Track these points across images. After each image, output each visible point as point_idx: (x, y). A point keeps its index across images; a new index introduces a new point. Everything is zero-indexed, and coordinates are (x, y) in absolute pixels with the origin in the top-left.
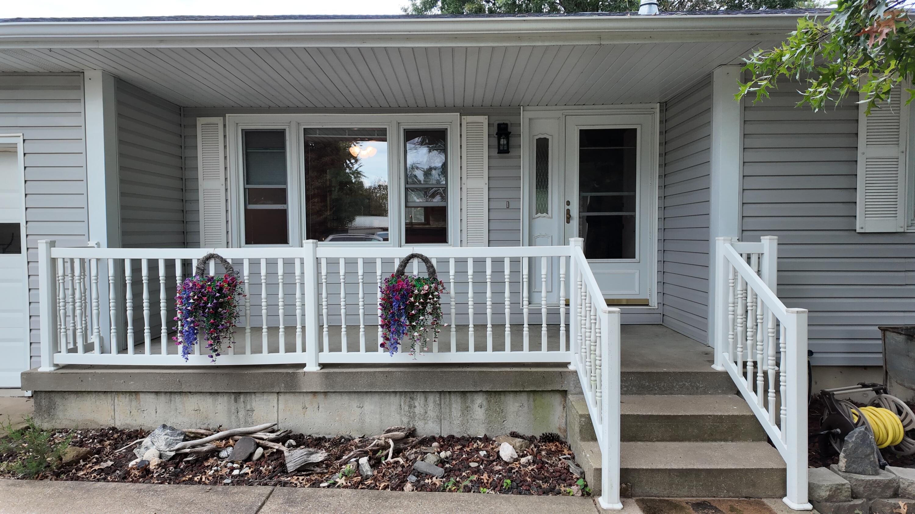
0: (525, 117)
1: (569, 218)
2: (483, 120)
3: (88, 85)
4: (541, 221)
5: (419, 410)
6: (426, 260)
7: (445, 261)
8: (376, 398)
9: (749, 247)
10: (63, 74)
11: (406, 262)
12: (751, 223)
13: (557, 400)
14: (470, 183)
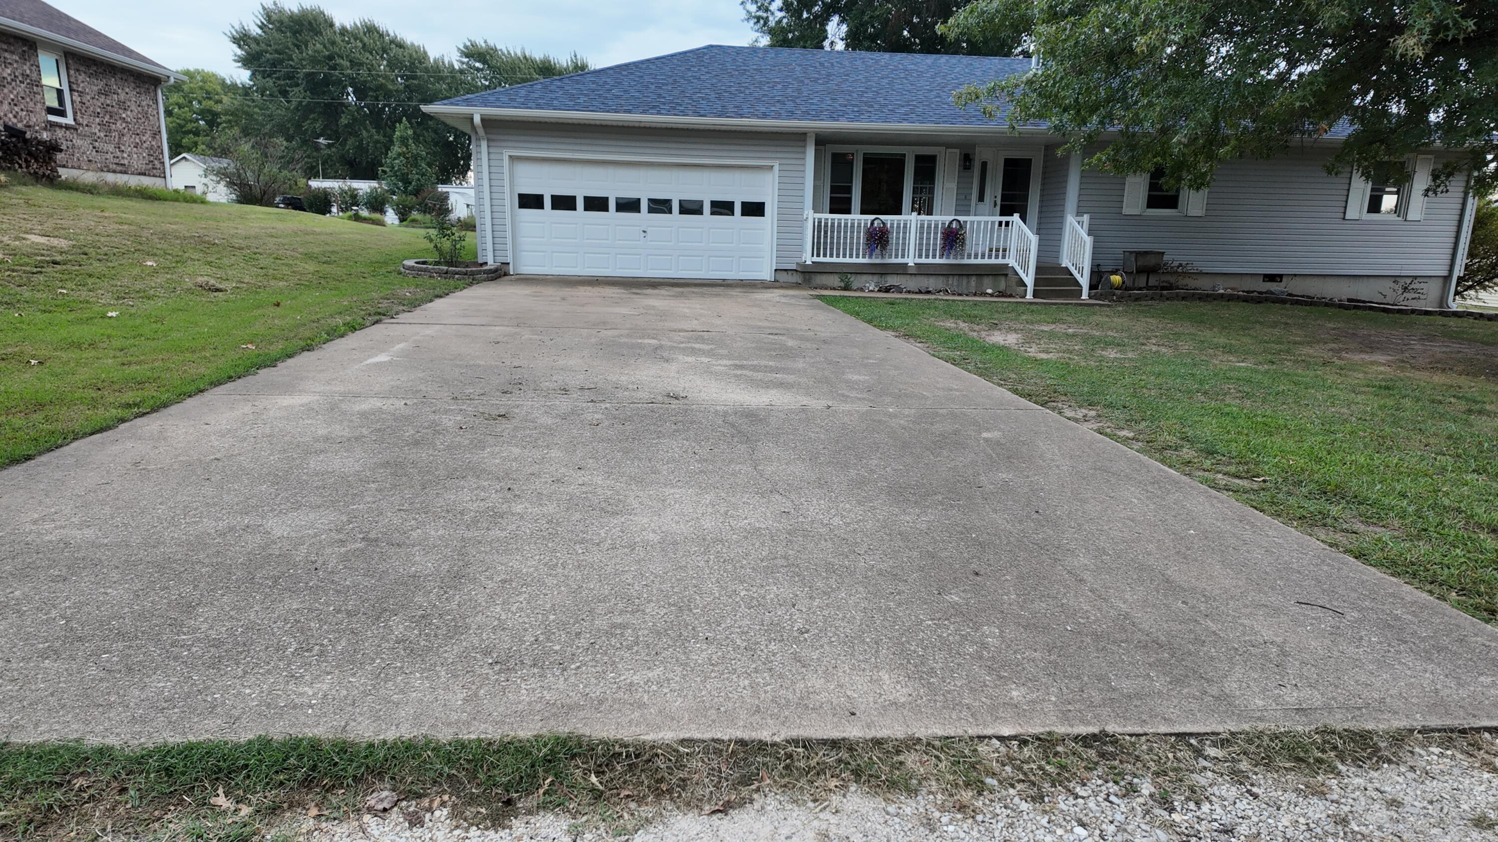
0: (977, 149)
1: (995, 205)
2: (957, 151)
3: (808, 139)
4: (981, 205)
5: (950, 282)
6: (959, 221)
7: (965, 222)
8: (934, 277)
9: (1079, 219)
10: (797, 134)
11: (951, 223)
12: (1082, 210)
13: (1003, 279)
14: (947, 185)
